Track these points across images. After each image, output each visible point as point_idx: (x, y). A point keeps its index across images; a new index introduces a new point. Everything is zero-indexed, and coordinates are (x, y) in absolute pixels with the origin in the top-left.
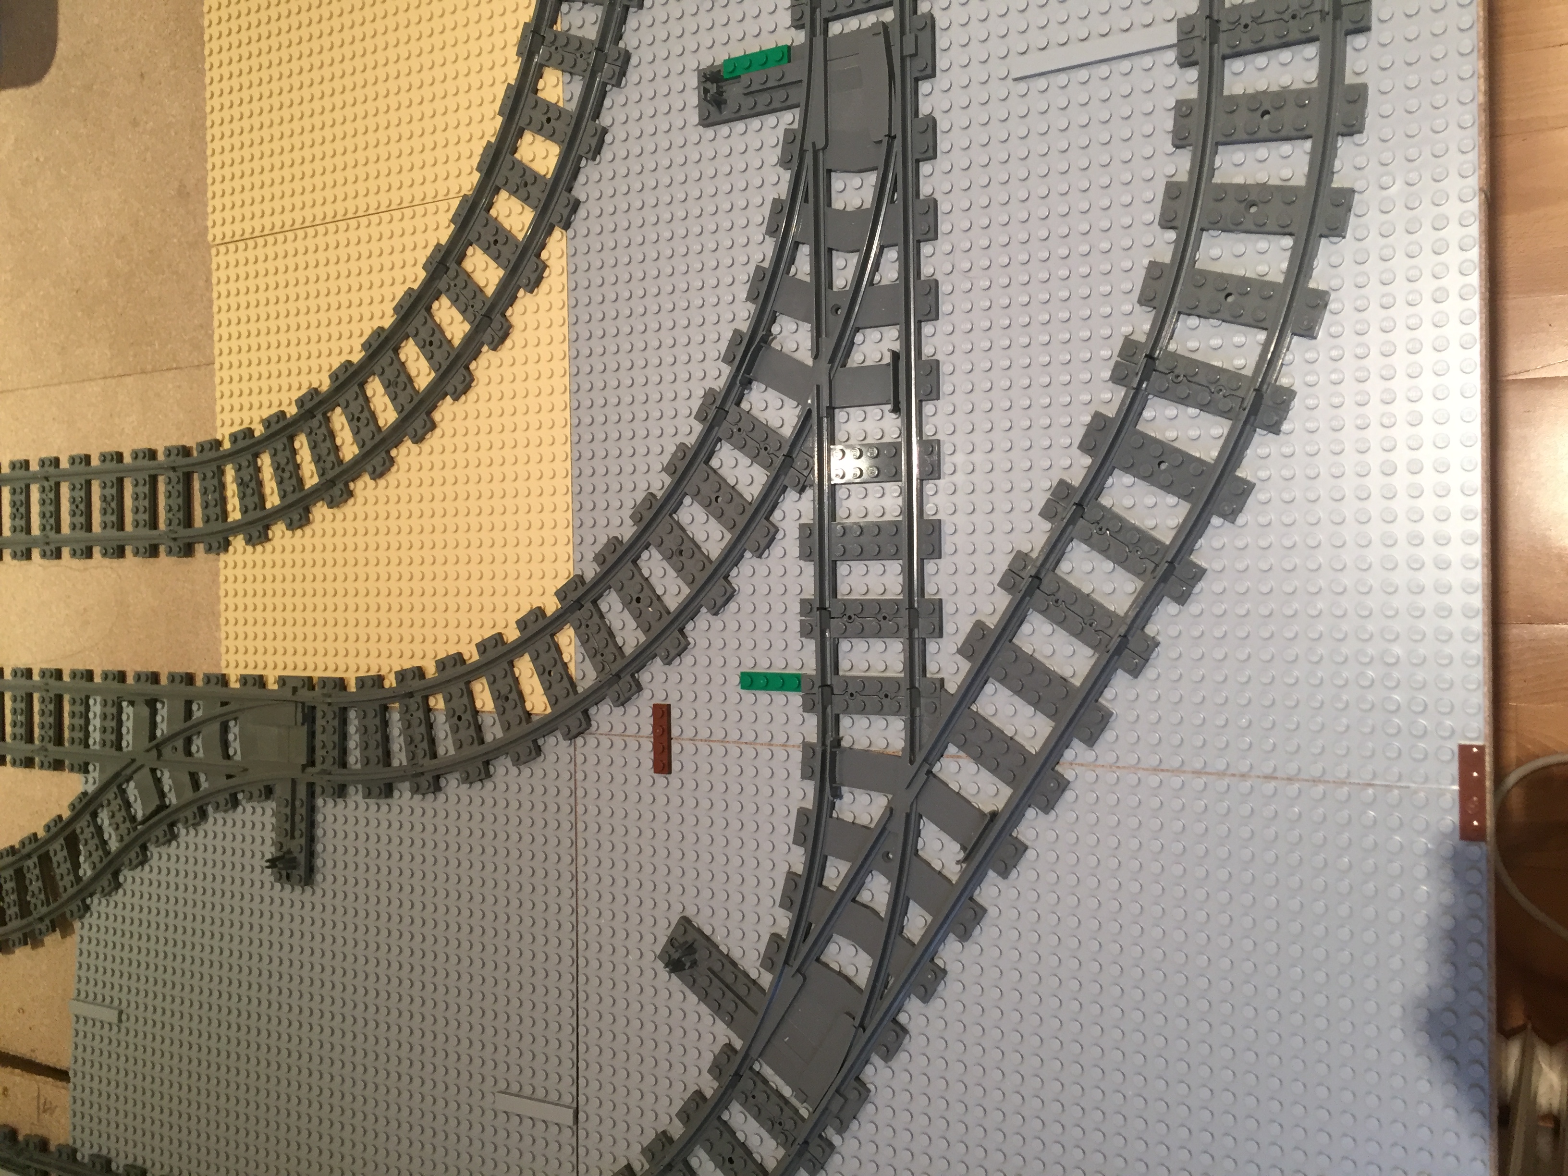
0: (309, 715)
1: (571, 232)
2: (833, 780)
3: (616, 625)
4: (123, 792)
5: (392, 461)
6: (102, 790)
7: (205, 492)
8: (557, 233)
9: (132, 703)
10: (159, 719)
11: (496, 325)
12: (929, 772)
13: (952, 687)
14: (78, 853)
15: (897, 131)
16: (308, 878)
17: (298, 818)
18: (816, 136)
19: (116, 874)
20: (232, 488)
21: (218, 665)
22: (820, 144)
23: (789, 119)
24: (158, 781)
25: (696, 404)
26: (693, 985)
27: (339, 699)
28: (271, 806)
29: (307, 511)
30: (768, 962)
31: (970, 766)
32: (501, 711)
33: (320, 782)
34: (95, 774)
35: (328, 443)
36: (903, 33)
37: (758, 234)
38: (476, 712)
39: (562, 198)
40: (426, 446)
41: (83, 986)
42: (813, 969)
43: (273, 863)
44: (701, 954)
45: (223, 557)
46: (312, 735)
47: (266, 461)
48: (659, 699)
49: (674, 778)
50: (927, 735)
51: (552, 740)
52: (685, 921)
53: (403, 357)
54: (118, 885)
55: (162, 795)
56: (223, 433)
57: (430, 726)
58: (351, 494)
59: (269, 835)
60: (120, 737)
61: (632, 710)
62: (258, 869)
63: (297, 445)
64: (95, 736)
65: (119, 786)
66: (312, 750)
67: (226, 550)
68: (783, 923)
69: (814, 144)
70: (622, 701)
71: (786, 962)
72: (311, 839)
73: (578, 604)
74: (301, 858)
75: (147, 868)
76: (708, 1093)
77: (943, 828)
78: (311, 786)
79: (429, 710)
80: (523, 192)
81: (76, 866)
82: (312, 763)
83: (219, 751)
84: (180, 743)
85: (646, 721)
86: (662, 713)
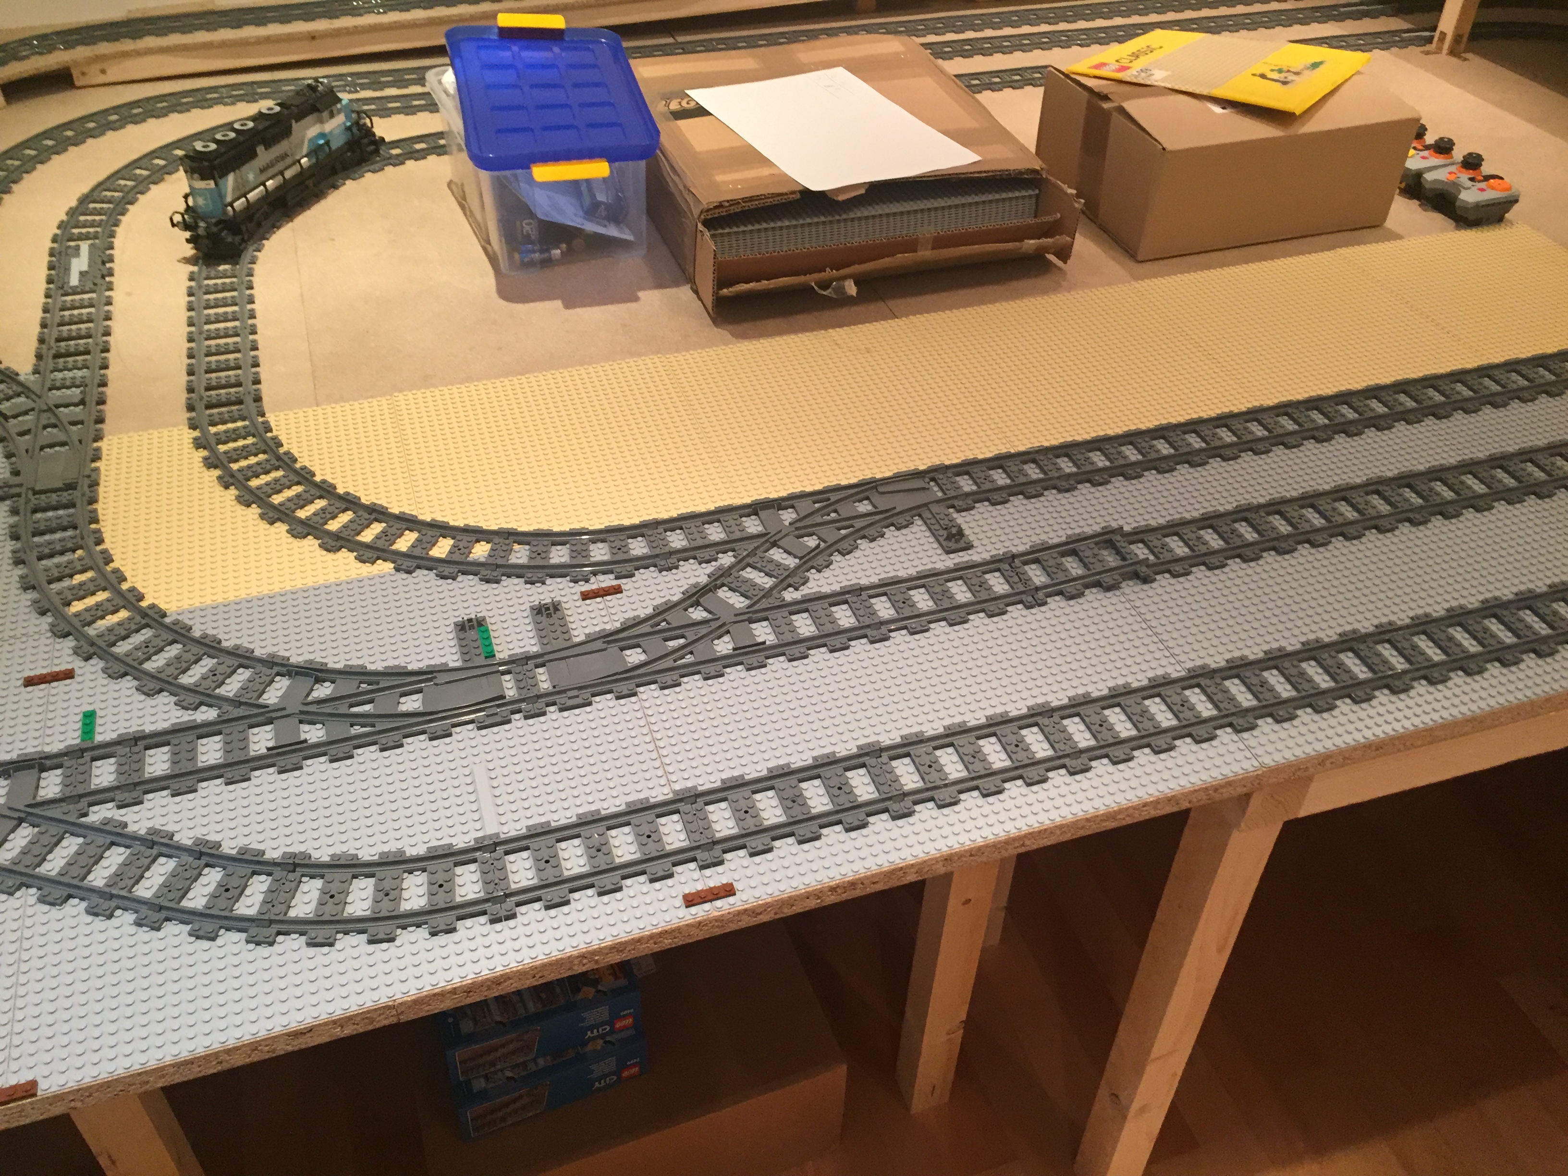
0: (70, 487)
1: (393, 573)
3: (130, 640)
4: (19, 395)
5: (249, 506)
6: (20, 384)
7: (230, 412)
8: (394, 566)
9: (83, 392)
10: (71, 408)
11: (336, 544)
12: (21, 821)
13: (83, 820)
18: (441, 678)
20: (232, 426)
21: (110, 435)
22: (439, 681)
23: (456, 663)
24: (26, 413)
25: (281, 652)
27: (83, 502)
28: (7, 476)
29: (215, 467)
31: (25, 842)
32: (72, 588)
33: (22, 500)
34: (32, 378)
35: (260, 471)
36: (500, 706)
38: (71, 576)
39: (412, 564)
40: (259, 521)
45: (186, 427)
46: (55, 491)
47: (250, 441)
48: (78, 672)
49: (22, 689)
50: (48, 811)
51: (50, 620)
53: (316, 501)
55: (15, 417)
56: (271, 418)
57: (62, 553)
58: (227, 488)
60: (58, 389)
61: (70, 658)
63: (260, 455)
64: (59, 375)
65: (23, 393)
66: (46, 492)
67: (190, 428)
69: (437, 677)
70: (76, 652)
73: (146, 617)
78: (19, 495)
79: (74, 551)
80: (419, 544)
82: (35, 493)
83: (45, 443)
84: (53, 421)
85: (63, 667)
86: (69, 675)
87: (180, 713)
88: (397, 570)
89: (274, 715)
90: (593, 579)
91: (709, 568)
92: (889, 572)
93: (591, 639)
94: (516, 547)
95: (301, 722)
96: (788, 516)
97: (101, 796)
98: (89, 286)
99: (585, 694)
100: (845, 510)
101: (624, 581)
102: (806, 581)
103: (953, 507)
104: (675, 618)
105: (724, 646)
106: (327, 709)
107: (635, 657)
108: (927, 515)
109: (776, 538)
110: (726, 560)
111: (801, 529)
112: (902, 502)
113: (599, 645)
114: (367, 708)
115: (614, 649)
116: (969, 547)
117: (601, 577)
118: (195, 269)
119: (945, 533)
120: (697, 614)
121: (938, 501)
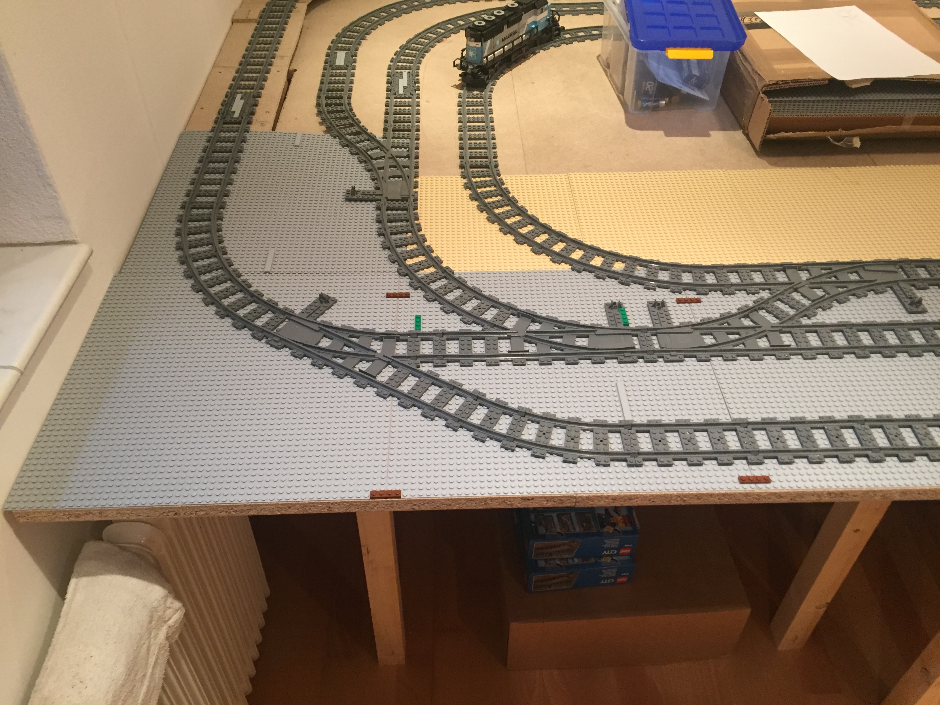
0: (404, 199)
1: (570, 271)
2: (385, 339)
3: (436, 283)
4: (376, 148)
5: (493, 223)
6: (378, 142)
7: (482, 172)
8: (570, 267)
9: (408, 151)
10: (403, 159)
11: (540, 250)
12: (389, 363)
14: (355, 135)
16: (348, 200)
17: (368, 197)
18: (599, 332)
19: (348, 146)
20: (484, 179)
21: (422, 175)
22: (597, 333)
23: (606, 325)
24: (380, 158)
26: (314, 303)
27: (411, 208)
28: (373, 189)
29: (476, 200)
30: (324, 321)
31: (390, 374)
32: (407, 252)
33: (381, 203)
34: (383, 140)
35: (499, 205)
38: (406, 245)
39: (581, 268)
40: (498, 232)
41: (307, 136)
42: (321, 335)
43: (353, 189)
44: (325, 305)
45: (460, 177)
46: (398, 200)
47: (493, 188)
48: (411, 295)
49: (385, 299)
50: (401, 361)
51: (397, 266)
52: (335, 301)
53: (529, 225)
54: (343, 147)
55: (376, 159)
56: (503, 176)
57: (401, 233)
58: (482, 212)
59: (362, 189)
60: (396, 147)
61: (408, 287)
62: (351, 184)
63: (499, 197)
64: (396, 141)
65: (378, 147)
66: (393, 200)
67: (462, 178)
68: (337, 325)
69: (597, 331)
70: (411, 285)
71: (324, 326)
72: (361, 201)
73: (444, 273)
74: (355, 197)
75: (350, 155)
76: (278, 307)
77: (370, 368)
78: (380, 200)
79: (407, 233)
80: (585, 257)
81: (350, 134)
82: (388, 200)
83: (391, 175)
84: (394, 164)
85: (404, 291)
86: (407, 295)
87: (463, 325)
88: (573, 269)
89: (512, 335)
90: (683, 293)
91: (754, 298)
92: (870, 318)
93: (682, 326)
94: (638, 267)
95: (525, 341)
96: (804, 276)
97: (426, 359)
98: (408, 95)
99: (681, 355)
100: (842, 277)
101: (702, 296)
102: (815, 314)
103: (914, 286)
104: (734, 323)
105: (763, 343)
106: (539, 336)
107: (709, 340)
108: (896, 287)
109: (798, 286)
110: (765, 294)
111: (814, 283)
112: (880, 278)
113: (689, 329)
114: (558, 340)
115: (697, 333)
116: (924, 311)
117: (688, 292)
118: (462, 92)
119: (909, 301)
120: (747, 322)
121: (904, 281)
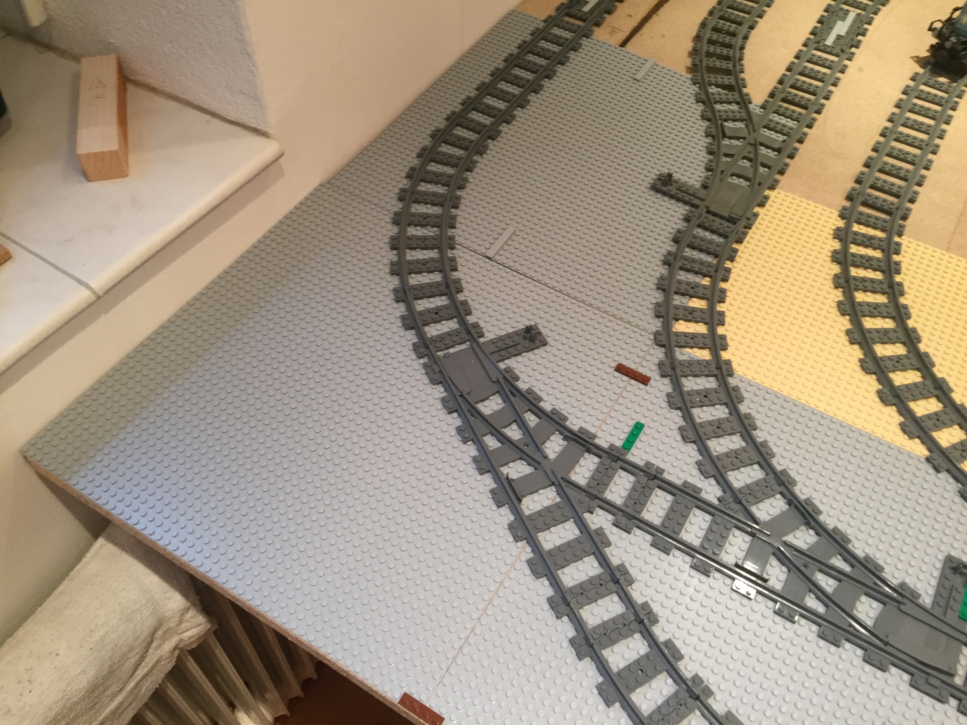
0: (732, 220)
1: (923, 460)
2: (573, 440)
3: (699, 380)
4: (742, 120)
5: (843, 315)
6: (748, 111)
7: (877, 218)
8: (926, 453)
9: (784, 141)
10: (769, 151)
11: (890, 398)
12: (553, 484)
13: (587, 515)
14: (723, 89)
15: (888, 648)
16: (654, 188)
17: (685, 195)
18: (908, 608)
19: (704, 103)
20: (871, 232)
21: (781, 189)
22: (902, 607)
23: (927, 600)
24: (738, 138)
25: (793, 474)
26: (516, 333)
27: (732, 238)
28: (698, 185)
29: (839, 263)
30: (509, 370)
31: (547, 503)
32: (685, 308)
33: (697, 212)
34: (758, 111)
35: (870, 288)
36: (944, 682)
37: (870, 551)
38: (692, 297)
39: (944, 464)
40: (843, 334)
41: (659, 68)
42: (495, 388)
43: (670, 175)
44: (527, 343)
45: (837, 213)
46: (722, 218)
47: (878, 254)
48: (652, 382)
49: (612, 370)
50: (571, 492)
51: (659, 324)
52: (545, 344)
53: (898, 345)
54: (698, 101)
55: (731, 138)
56: (904, 241)
57: (696, 273)
58: (836, 287)
59: (684, 179)
60: (770, 129)
61: (654, 367)
62: (671, 167)
63: (878, 273)
64: (776, 118)
65: (745, 120)
66: (715, 215)
67: (839, 216)
68: (522, 386)
69: (904, 604)
70: (660, 365)
71: (505, 378)
72: (672, 197)
73: (719, 368)
74: (665, 189)
75: (699, 118)
76: (468, 318)
77: (526, 476)
78: (697, 207)
79: (705, 276)
80: (960, 447)
81: (718, 86)
82: (708, 212)
83: (738, 172)
84: (751, 156)
85: (645, 372)
86: (644, 380)
87: (696, 472)
88: (928, 460)
89: (759, 535)
95: (774, 554)
97: (609, 505)
98: (838, 49)
106: (799, 561)
118: (921, 71)
